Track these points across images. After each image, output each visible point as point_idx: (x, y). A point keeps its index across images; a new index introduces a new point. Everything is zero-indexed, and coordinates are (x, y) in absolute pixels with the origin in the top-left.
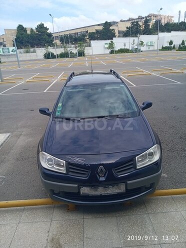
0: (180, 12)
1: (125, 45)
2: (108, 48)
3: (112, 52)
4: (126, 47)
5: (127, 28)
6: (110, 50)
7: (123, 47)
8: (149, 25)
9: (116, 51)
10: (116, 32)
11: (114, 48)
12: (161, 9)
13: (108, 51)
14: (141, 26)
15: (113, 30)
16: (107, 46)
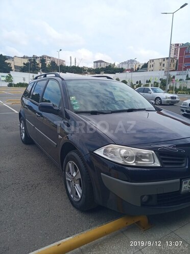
0: (71, 57)
1: (24, 80)
2: (5, 81)
3: (10, 85)
4: (25, 82)
5: (24, 64)
6: (8, 83)
7: (22, 82)
8: (46, 64)
9: (14, 85)
10: (12, 66)
11: (12, 81)
12: (61, 50)
13: (6, 84)
14: (38, 64)
15: (9, 64)
16: (4, 79)
